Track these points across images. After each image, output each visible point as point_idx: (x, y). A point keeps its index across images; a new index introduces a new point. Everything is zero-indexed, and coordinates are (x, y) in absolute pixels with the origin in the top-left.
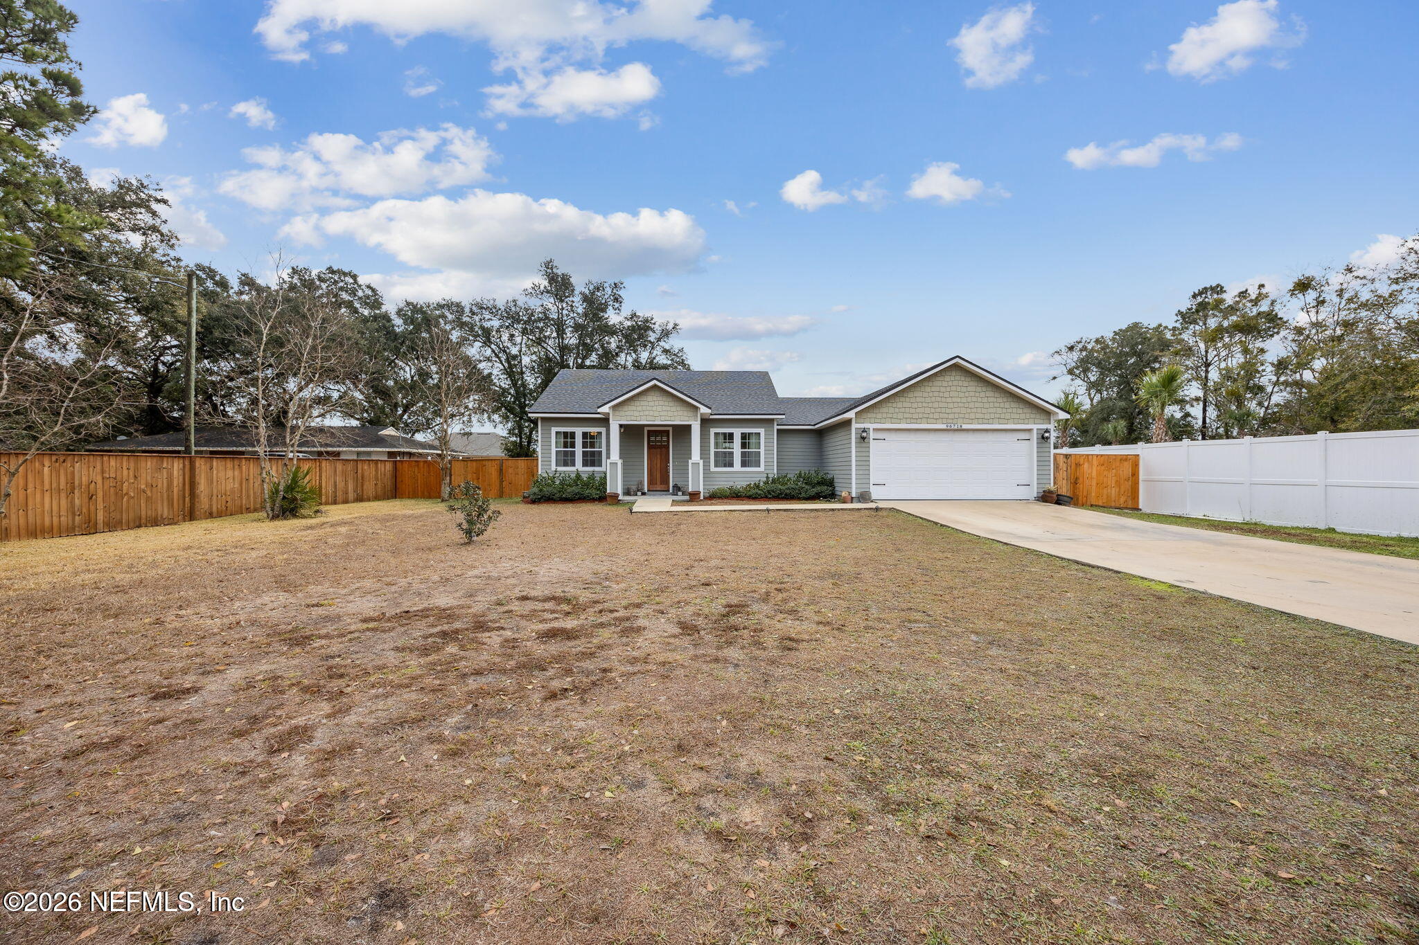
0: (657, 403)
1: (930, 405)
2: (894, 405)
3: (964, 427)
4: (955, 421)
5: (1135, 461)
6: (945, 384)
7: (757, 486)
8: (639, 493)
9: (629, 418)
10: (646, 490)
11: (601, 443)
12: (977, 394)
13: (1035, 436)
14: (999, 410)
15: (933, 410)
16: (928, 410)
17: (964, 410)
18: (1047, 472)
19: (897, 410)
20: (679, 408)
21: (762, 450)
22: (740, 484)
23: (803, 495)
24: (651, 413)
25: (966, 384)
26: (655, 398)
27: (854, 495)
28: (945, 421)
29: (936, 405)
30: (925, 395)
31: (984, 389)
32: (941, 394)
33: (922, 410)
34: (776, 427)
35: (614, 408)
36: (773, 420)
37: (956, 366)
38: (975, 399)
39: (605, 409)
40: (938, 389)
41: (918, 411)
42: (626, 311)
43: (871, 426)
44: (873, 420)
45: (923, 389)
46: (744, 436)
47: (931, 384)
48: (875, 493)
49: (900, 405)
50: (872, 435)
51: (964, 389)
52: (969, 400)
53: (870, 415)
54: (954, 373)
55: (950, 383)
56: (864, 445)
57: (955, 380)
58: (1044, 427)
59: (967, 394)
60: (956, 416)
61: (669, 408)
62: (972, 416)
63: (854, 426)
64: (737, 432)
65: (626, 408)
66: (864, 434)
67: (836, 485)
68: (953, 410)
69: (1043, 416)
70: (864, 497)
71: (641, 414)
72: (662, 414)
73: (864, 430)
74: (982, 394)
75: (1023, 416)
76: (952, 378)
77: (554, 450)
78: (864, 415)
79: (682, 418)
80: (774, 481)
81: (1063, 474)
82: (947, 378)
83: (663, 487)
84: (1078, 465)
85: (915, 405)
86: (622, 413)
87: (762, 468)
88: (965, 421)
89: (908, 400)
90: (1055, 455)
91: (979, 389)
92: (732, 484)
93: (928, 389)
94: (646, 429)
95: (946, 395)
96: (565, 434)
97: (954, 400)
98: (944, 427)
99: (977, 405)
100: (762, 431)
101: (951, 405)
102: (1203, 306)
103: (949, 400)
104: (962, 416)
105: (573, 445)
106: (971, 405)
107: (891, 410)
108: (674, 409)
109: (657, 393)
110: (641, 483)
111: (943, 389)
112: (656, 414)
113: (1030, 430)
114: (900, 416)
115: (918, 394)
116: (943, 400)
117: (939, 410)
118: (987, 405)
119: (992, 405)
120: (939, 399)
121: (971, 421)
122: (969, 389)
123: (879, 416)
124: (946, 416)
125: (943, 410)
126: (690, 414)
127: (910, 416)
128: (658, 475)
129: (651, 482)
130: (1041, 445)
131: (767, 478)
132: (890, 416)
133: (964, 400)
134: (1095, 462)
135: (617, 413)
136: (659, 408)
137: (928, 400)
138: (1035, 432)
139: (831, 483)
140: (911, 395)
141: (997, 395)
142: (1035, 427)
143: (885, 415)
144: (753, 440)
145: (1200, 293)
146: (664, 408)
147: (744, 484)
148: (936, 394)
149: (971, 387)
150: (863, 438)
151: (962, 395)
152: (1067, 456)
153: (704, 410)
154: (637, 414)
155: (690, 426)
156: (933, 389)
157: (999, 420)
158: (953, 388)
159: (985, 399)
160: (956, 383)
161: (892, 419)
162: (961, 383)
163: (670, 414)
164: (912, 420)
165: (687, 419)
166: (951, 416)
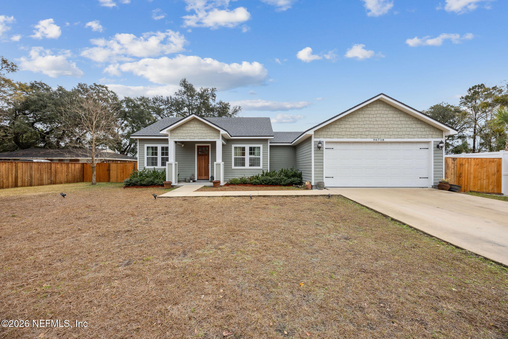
0: (196, 129)
1: (363, 126)
2: (339, 126)
3: (386, 140)
4: (379, 136)
6: (373, 113)
7: (257, 177)
8: (191, 181)
9: (179, 137)
10: (196, 179)
12: (394, 119)
13: (432, 146)
15: (365, 130)
16: (361, 130)
17: (385, 130)
18: (441, 170)
19: (341, 130)
20: (209, 131)
21: (261, 157)
22: (247, 176)
23: (283, 183)
24: (192, 134)
25: (386, 112)
26: (195, 126)
27: (313, 184)
28: (372, 136)
29: (366, 126)
30: (360, 120)
31: (399, 115)
32: (370, 119)
33: (357, 130)
34: (269, 144)
35: (172, 131)
36: (267, 140)
37: (380, 102)
38: (392, 122)
39: (164, 132)
40: (368, 116)
41: (355, 130)
43: (324, 140)
44: (325, 136)
45: (358, 116)
46: (251, 149)
47: (363, 112)
48: (327, 182)
49: (343, 126)
50: (325, 146)
51: (385, 116)
52: (389, 122)
53: (323, 133)
54: (378, 106)
55: (376, 112)
56: (320, 152)
57: (379, 110)
58: (440, 140)
59: (387, 119)
60: (380, 133)
61: (203, 131)
62: (391, 133)
63: (313, 140)
64: (247, 147)
65: (178, 131)
66: (320, 145)
67: (303, 177)
68: (379, 130)
69: (438, 133)
70: (320, 186)
71: (187, 135)
72: (198, 135)
73: (320, 143)
74: (398, 119)
75: (424, 133)
76: (378, 109)
77: (146, 157)
78: (320, 133)
79: (211, 137)
80: (267, 174)
81: (451, 171)
82: (374, 109)
83: (206, 177)
84: (461, 165)
85: (353, 126)
86: (176, 135)
87: (261, 167)
88: (386, 136)
89: (348, 123)
90: (446, 159)
91: (395, 116)
92: (243, 176)
93: (361, 116)
94: (196, 145)
95: (374, 119)
97: (379, 123)
98: (372, 140)
99: (394, 126)
100: (261, 146)
101: (376, 126)
103: (375, 123)
104: (384, 133)
105: (156, 154)
106: (390, 126)
107: (337, 130)
108: (206, 132)
109: (196, 123)
110: (193, 175)
111: (371, 116)
112: (195, 135)
113: (428, 142)
114: (343, 133)
115: (355, 119)
116: (372, 123)
117: (369, 130)
118: (400, 126)
119: (404, 126)
120: (368, 122)
121: (390, 136)
122: (389, 116)
123: (330, 133)
124: (373, 133)
125: (371, 130)
126: (215, 135)
127: (350, 133)
128: (203, 171)
129: (199, 175)
130: (437, 152)
131: (263, 172)
132: (337, 133)
133: (385, 123)
134: (473, 163)
135: (173, 134)
136: (197, 132)
137: (362, 123)
138: (432, 143)
139: (300, 176)
140: (350, 120)
141: (407, 119)
142: (432, 140)
143: (333, 133)
144: (256, 151)
146: (200, 131)
147: (250, 176)
148: (367, 119)
149: (390, 114)
150: (319, 148)
151: (384, 119)
152: (454, 159)
153: (222, 132)
154: (184, 135)
155: (215, 142)
156: (365, 116)
157: (409, 136)
158: (378, 115)
159: (399, 123)
160: (379, 112)
161: (338, 136)
162: (383, 112)
163: (204, 135)
164: (351, 136)
165: (213, 137)
166: (377, 133)
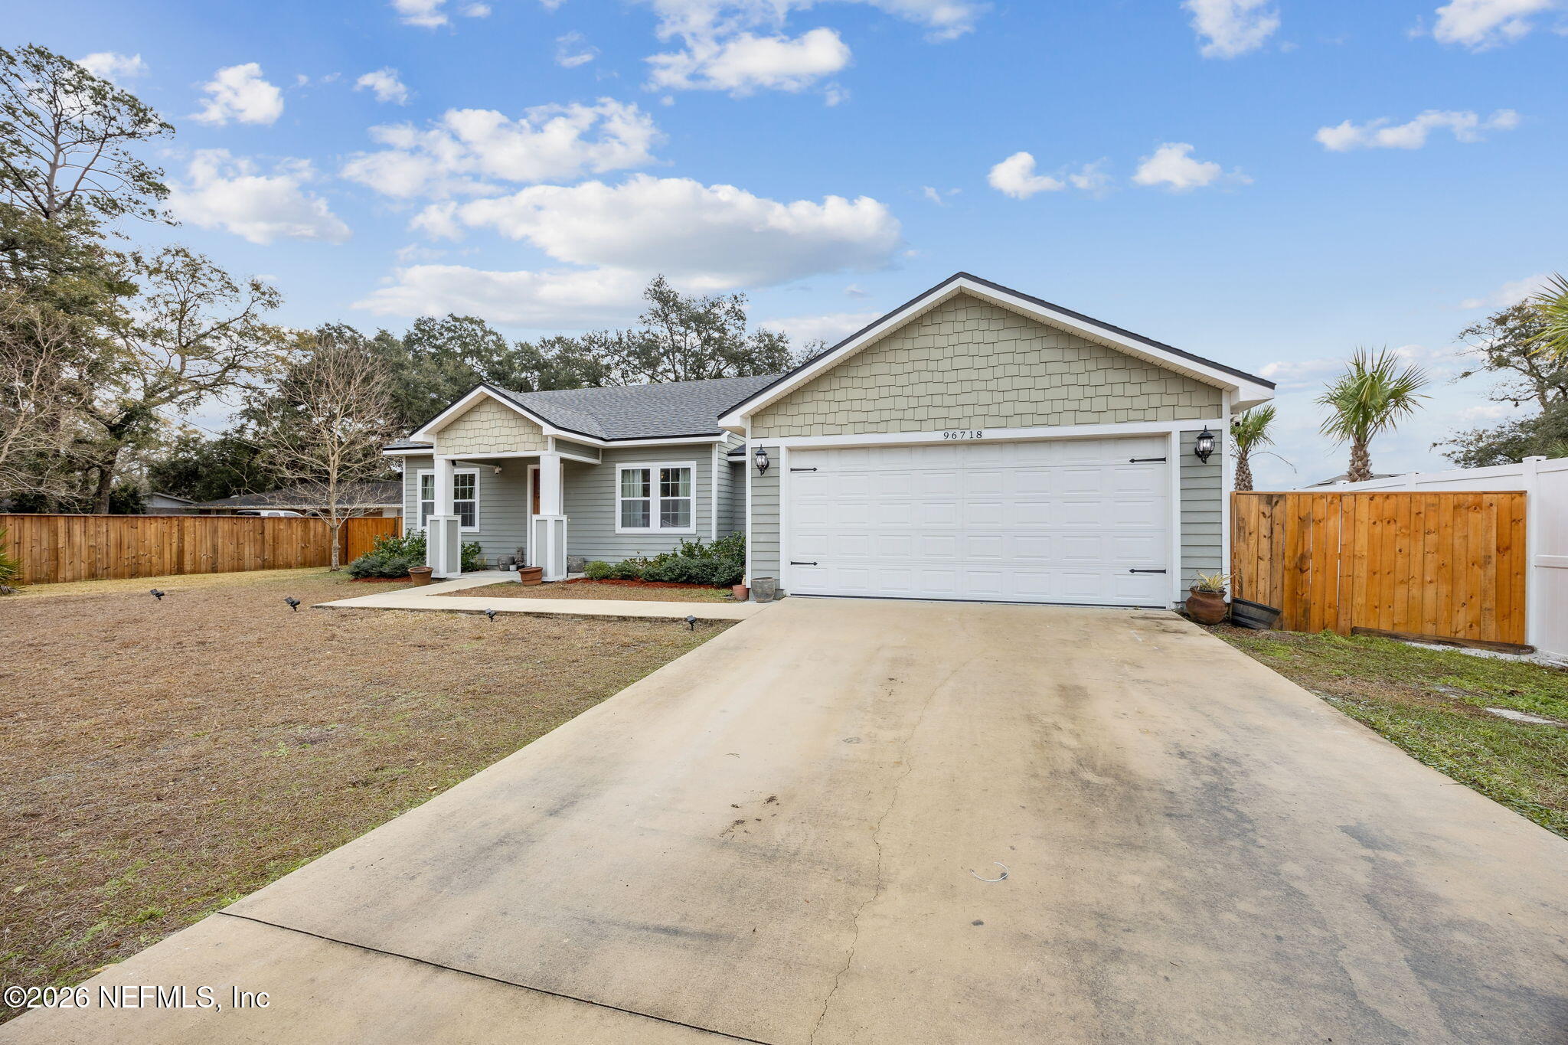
1: (907, 391)
2: (829, 396)
3: (987, 435)
4: (964, 423)
5: (1513, 508)
6: (941, 341)
9: (457, 450)
11: (474, 490)
12: (1019, 358)
13: (1175, 450)
14: (1075, 392)
15: (913, 402)
16: (902, 403)
17: (985, 398)
18: (1211, 540)
19: (835, 407)
21: (693, 498)
25: (991, 337)
26: (491, 416)
27: (749, 585)
28: (940, 424)
29: (920, 390)
30: (897, 369)
31: (1037, 345)
32: (932, 366)
33: (888, 403)
35: (437, 434)
37: (962, 298)
38: (1012, 370)
40: (924, 354)
41: (880, 404)
43: (781, 443)
44: (785, 431)
45: (890, 357)
46: (666, 474)
47: (908, 344)
48: (794, 581)
49: (840, 395)
50: (784, 462)
51: (986, 350)
52: (999, 371)
53: (780, 420)
54: (962, 315)
55: (953, 340)
56: (770, 482)
57: (966, 328)
58: (1203, 425)
59: (993, 361)
60: (969, 411)
61: (506, 431)
62: (1007, 409)
63: (749, 443)
64: (656, 469)
66: (762, 460)
68: (962, 399)
69: (1200, 401)
73: (760, 452)
74: (1033, 358)
76: (959, 327)
77: (420, 502)
78: (769, 421)
79: (527, 446)
81: (1258, 548)
82: (946, 328)
84: (1307, 521)
85: (873, 394)
86: (450, 443)
87: (692, 529)
88: (990, 421)
89: (857, 383)
90: (1233, 497)
91: (1024, 346)
93: (902, 356)
94: (529, 468)
95: (945, 365)
96: (433, 479)
97: (962, 375)
98: (938, 437)
99: (1019, 383)
100: (694, 465)
101: (954, 389)
103: (950, 376)
104: (983, 410)
107: (824, 407)
109: (494, 408)
111: (936, 354)
113: (1164, 436)
114: (842, 418)
115: (879, 368)
116: (938, 377)
117: (927, 401)
118: (1044, 382)
119: (1056, 380)
120: (927, 376)
121: (1006, 420)
122: (998, 348)
123: (799, 420)
124: (943, 412)
125: (937, 400)
126: (537, 438)
127: (863, 417)
130: (1192, 473)
132: (821, 419)
133: (987, 374)
135: (443, 443)
137: (902, 380)
138: (1175, 440)
141: (1070, 355)
142: (1175, 427)
143: (809, 420)
144: (679, 482)
148: (921, 365)
149: (1007, 343)
150: (762, 469)
151: (980, 362)
152: (1271, 499)
154: (468, 442)
155: (538, 458)
156: (914, 355)
157: (1077, 414)
158: (960, 350)
159: (1040, 370)
160: (965, 337)
161: (826, 428)
162: (978, 337)
163: (511, 440)
164: (864, 426)
166: (956, 412)
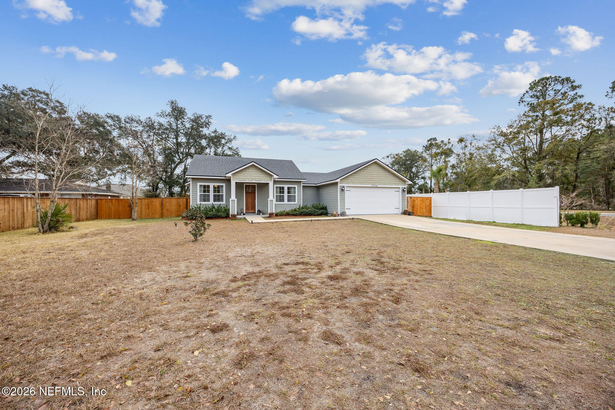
0: (253, 173)
1: (366, 177)
2: (354, 177)
3: (378, 186)
4: (375, 184)
5: (430, 199)
6: (371, 169)
7: (295, 210)
8: (242, 214)
9: (240, 179)
10: (245, 212)
11: (222, 191)
13: (401, 190)
14: (390, 180)
15: (367, 179)
16: (365, 179)
17: (378, 180)
18: (405, 203)
19: (355, 179)
20: (263, 175)
21: (296, 195)
22: (288, 209)
23: (316, 213)
24: (251, 177)
25: (379, 169)
26: (252, 171)
27: (339, 213)
28: (371, 184)
29: (368, 177)
30: (365, 173)
32: (370, 173)
34: (302, 185)
35: (233, 174)
36: (301, 182)
37: (376, 163)
38: (381, 175)
39: (229, 175)
41: (362, 179)
42: (212, 128)
43: (345, 185)
44: (346, 183)
45: (364, 171)
46: (289, 188)
47: (367, 169)
48: (348, 212)
49: (356, 177)
50: (346, 189)
51: (378, 172)
53: (345, 181)
54: (374, 165)
55: (373, 169)
56: (343, 193)
57: (375, 168)
58: (404, 186)
59: (379, 174)
61: (259, 175)
62: (381, 182)
63: (339, 185)
64: (286, 187)
65: (239, 175)
66: (343, 188)
67: (328, 209)
68: (375, 180)
69: (403, 183)
70: (343, 214)
71: (246, 177)
72: (256, 177)
73: (343, 187)
74: (384, 174)
75: (397, 182)
77: (199, 194)
78: (343, 181)
79: (265, 180)
80: (302, 208)
81: (409, 204)
82: (372, 167)
83: (252, 211)
84: (414, 201)
85: (361, 177)
86: (237, 177)
87: (296, 202)
88: (378, 184)
89: (358, 175)
90: (407, 197)
91: (383, 172)
92: (285, 209)
93: (366, 171)
94: (245, 184)
95: (372, 173)
96: (205, 187)
97: (375, 175)
98: (371, 186)
99: (382, 178)
100: (296, 186)
101: (373, 178)
102: (431, 145)
103: (373, 175)
104: (377, 182)
105: (209, 191)
106: (380, 178)
107: (353, 179)
108: (261, 176)
109: (254, 169)
110: (243, 209)
111: (371, 171)
112: (253, 178)
113: (399, 188)
114: (356, 181)
115: (362, 173)
116: (371, 175)
117: (369, 179)
118: (385, 178)
119: (387, 178)
120: (369, 175)
121: (380, 184)
122: (380, 171)
123: (348, 181)
124: (372, 182)
125: (371, 179)
126: (269, 178)
127: (359, 181)
128: (250, 206)
129: (247, 209)
130: (403, 193)
131: (299, 206)
132: (352, 181)
133: (378, 176)
134: (419, 200)
135: (235, 177)
136: (255, 175)
137: (366, 175)
138: (401, 188)
139: (325, 208)
140: (359, 173)
141: (389, 174)
142: (401, 186)
143: (350, 181)
144: (292, 190)
145: (430, 140)
146: (257, 175)
147: (290, 209)
148: (368, 173)
149: (381, 171)
150: (342, 190)
151: (377, 174)
152: (411, 198)
153: (275, 176)
154: (244, 177)
155: (268, 183)
156: (368, 171)
157: (390, 183)
158: (374, 171)
159: (385, 176)
160: (375, 169)
161: (353, 183)
162: (377, 169)
163: (260, 178)
164: (360, 183)
165: (267, 180)
166: (374, 182)
